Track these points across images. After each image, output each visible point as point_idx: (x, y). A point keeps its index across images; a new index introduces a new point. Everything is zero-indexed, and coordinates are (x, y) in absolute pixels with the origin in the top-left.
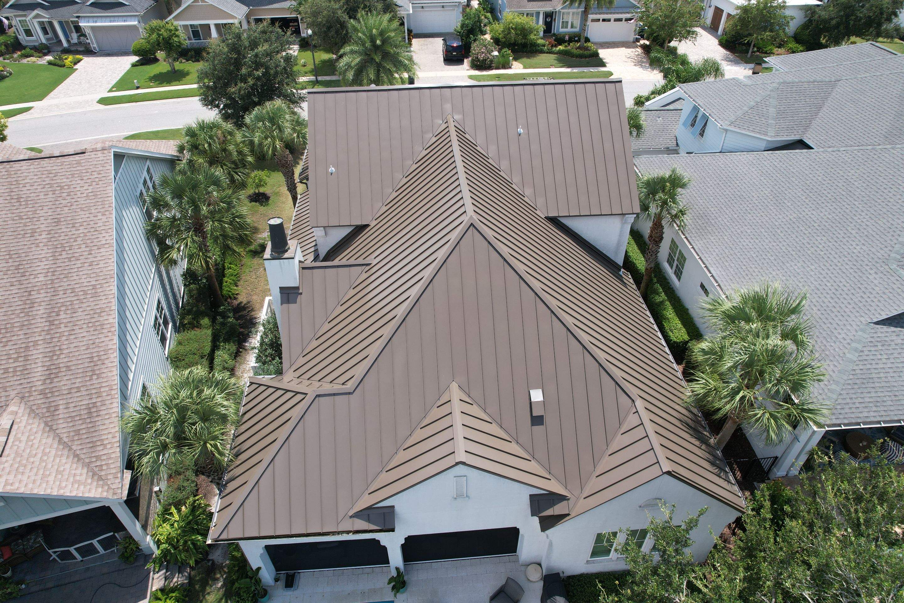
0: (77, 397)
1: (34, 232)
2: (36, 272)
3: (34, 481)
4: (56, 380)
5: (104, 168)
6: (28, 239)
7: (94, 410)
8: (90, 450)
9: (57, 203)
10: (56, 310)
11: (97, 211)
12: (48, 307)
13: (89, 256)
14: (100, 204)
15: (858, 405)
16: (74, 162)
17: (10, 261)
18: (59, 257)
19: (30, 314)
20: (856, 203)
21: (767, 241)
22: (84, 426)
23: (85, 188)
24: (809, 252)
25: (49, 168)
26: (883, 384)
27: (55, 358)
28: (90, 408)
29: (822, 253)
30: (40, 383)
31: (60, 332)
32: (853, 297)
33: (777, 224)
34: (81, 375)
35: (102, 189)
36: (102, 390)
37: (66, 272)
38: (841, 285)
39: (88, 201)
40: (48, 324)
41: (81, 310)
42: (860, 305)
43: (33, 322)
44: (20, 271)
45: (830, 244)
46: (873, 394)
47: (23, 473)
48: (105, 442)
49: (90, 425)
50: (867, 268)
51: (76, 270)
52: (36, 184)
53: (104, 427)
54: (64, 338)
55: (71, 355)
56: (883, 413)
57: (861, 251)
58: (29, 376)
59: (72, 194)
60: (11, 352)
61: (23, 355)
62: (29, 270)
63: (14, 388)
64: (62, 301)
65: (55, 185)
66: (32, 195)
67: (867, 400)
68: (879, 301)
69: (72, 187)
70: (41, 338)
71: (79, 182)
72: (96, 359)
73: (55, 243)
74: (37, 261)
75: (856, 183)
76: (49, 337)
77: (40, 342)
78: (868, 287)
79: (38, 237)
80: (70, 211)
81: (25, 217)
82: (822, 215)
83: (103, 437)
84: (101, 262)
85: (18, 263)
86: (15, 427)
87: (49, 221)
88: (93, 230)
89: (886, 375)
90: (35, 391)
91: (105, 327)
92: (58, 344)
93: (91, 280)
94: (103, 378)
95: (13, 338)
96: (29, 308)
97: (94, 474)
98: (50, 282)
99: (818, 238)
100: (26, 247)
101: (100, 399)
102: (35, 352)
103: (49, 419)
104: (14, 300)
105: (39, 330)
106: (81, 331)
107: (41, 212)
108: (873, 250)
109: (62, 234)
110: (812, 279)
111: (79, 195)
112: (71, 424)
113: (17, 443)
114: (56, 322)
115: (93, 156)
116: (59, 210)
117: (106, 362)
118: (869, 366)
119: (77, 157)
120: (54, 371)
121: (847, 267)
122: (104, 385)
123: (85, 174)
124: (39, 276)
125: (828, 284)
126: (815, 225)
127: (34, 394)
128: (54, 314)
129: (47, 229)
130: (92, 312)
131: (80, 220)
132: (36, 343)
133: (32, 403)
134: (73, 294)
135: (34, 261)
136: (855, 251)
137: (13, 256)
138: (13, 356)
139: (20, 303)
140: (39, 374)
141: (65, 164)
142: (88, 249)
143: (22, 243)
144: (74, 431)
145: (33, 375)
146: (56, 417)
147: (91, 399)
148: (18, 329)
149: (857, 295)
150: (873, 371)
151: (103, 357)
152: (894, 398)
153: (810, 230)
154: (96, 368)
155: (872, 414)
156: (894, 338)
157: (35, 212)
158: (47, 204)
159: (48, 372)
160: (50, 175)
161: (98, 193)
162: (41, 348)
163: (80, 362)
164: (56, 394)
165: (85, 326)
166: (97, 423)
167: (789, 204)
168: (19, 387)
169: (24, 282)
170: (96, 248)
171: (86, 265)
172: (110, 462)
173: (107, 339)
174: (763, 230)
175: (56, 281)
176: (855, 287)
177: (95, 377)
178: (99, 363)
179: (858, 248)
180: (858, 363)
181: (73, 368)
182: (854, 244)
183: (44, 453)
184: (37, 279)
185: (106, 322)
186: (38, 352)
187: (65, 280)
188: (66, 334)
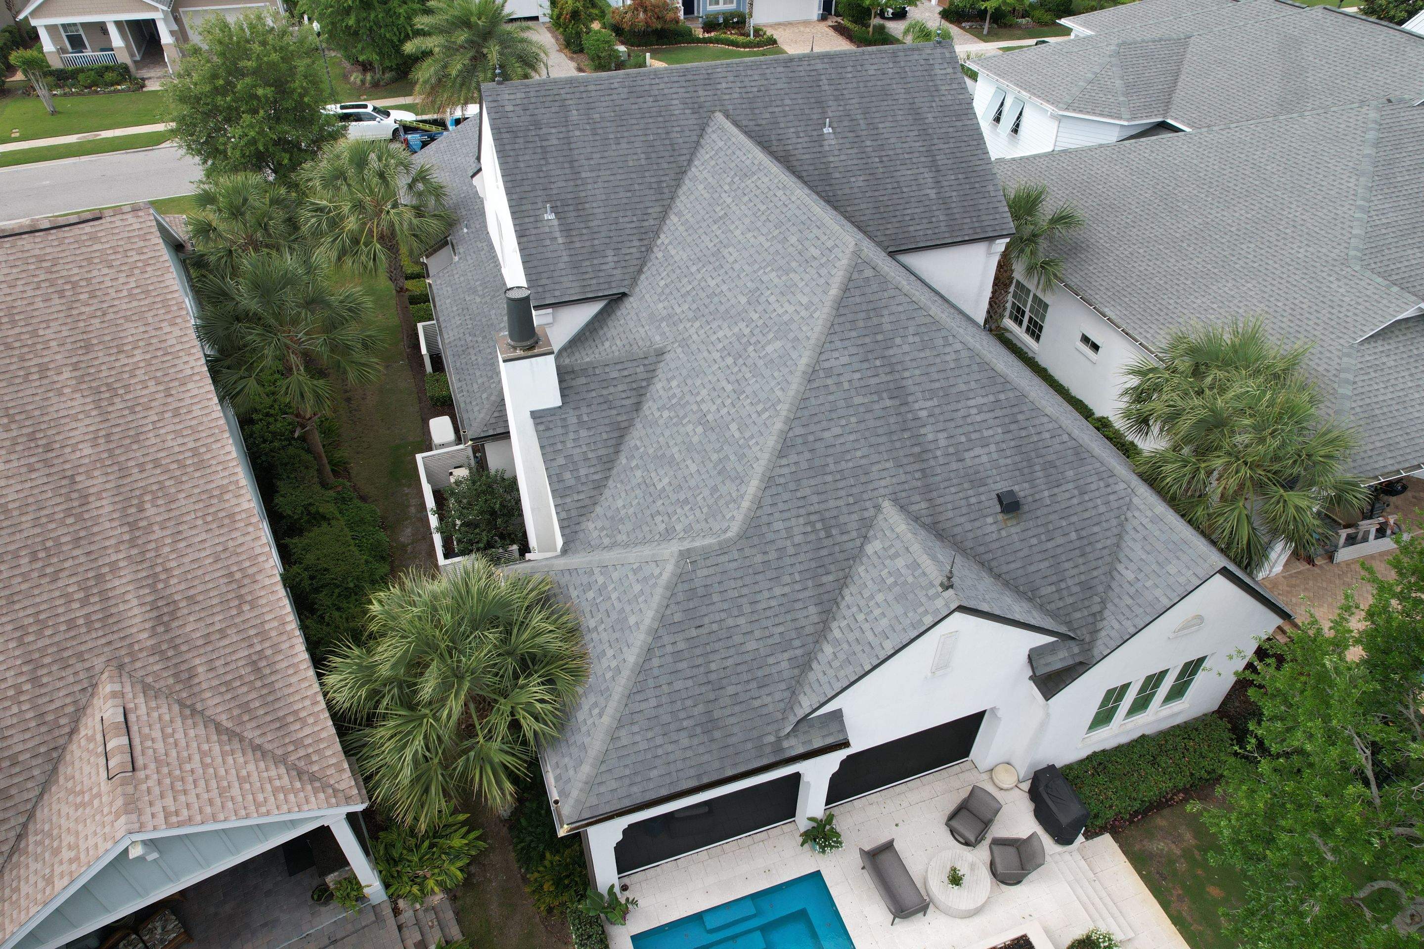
0: (224, 647)
1: (43, 369)
2: (73, 441)
3: (211, 802)
4: (175, 624)
5: (147, 243)
6: (37, 383)
7: (263, 663)
8: (280, 734)
9: (74, 312)
10: (135, 502)
11: (157, 319)
12: (117, 499)
13: (170, 400)
14: (160, 305)
15: (1370, 453)
16: (85, 237)
17: (13, 426)
18: (110, 409)
19: (86, 516)
20: (1278, 193)
21: (1173, 261)
22: (254, 695)
23: (121, 281)
24: (1237, 266)
25: (37, 252)
26: (1391, 421)
27: (160, 586)
28: (254, 662)
29: (1255, 265)
30: (145, 635)
31: (156, 540)
32: (1318, 315)
33: (1178, 235)
34: (218, 609)
35: (156, 280)
36: (267, 627)
37: (132, 433)
38: (1297, 302)
39: (135, 304)
40: (126, 529)
41: (184, 495)
42: (1333, 323)
43: (96, 529)
44: (40, 442)
45: (1262, 252)
46: (1383, 436)
47: (185, 792)
48: (303, 714)
49: (264, 691)
50: (1324, 275)
51: (151, 427)
52: (19, 283)
53: (291, 690)
54: (167, 549)
55: (189, 577)
56: (1400, 459)
57: (1308, 254)
58: (120, 626)
59: (98, 293)
60: (70, 590)
61: (95, 591)
62: (57, 438)
63: (96, 651)
64: (140, 484)
65: (60, 282)
66: (19, 303)
67: (1378, 444)
68: (1355, 314)
69: (94, 281)
70: (121, 556)
71: (105, 271)
72: (238, 576)
73: (94, 384)
74: (67, 420)
75: (1268, 168)
76: (134, 551)
77: (121, 564)
78: (1334, 299)
79: (56, 378)
80: (106, 325)
81: (17, 344)
82: (1237, 215)
83: (296, 707)
84: (194, 408)
85: (30, 430)
86: (132, 718)
87: (69, 347)
88: (159, 353)
89: (1389, 409)
90: (141, 650)
91: (238, 517)
92: (159, 561)
93: (186, 440)
94: (262, 606)
95: (67, 565)
96: (80, 506)
97: (300, 774)
98: (106, 455)
99: (1243, 246)
100: (37, 398)
101: (267, 644)
102: (117, 582)
103: (184, 695)
104: (44, 496)
105: (113, 541)
106: (194, 532)
107: (47, 331)
108: (1324, 250)
109: (104, 367)
110: (1255, 301)
111: (114, 295)
112: (228, 696)
113: (149, 743)
114: (143, 523)
115: (118, 223)
116: (82, 324)
117: (258, 577)
118: (1368, 401)
119: (87, 228)
120: (166, 610)
121: (1297, 278)
122: (268, 617)
123: (113, 257)
124: (80, 446)
125: (1279, 304)
126: (1233, 229)
127: (140, 656)
128: (133, 510)
129: (69, 361)
130: (204, 497)
131: (130, 339)
132: (114, 567)
133: (142, 673)
134: (158, 471)
135: (63, 421)
136: (1299, 255)
137: (17, 418)
138: (76, 597)
139: (59, 500)
140: (137, 620)
141: (67, 241)
142: (161, 388)
143: (30, 392)
144: (239, 706)
145: (130, 622)
146: (196, 689)
147: (251, 646)
148: (70, 547)
149: (1323, 312)
150: (1374, 406)
151: (250, 571)
152: (1406, 437)
153: (1227, 237)
154: (243, 591)
155: (1389, 462)
156: (1385, 360)
157: (34, 333)
158: (55, 316)
159: (154, 614)
160: (44, 264)
161: (151, 288)
162: (127, 574)
163: (210, 585)
164: (184, 648)
165: (200, 522)
166: (277, 686)
167: (1186, 207)
168: (106, 649)
169: (55, 461)
170: (177, 383)
171: (166, 415)
172: (322, 746)
173: (248, 538)
174: (1161, 247)
175: (118, 452)
176: (1317, 301)
177: (246, 607)
178: (246, 581)
179: (1302, 250)
180: (1354, 398)
181: (200, 598)
182: (1294, 246)
183: (203, 754)
184: (78, 453)
185: (237, 510)
186: (124, 581)
187: (135, 447)
188: (168, 541)
